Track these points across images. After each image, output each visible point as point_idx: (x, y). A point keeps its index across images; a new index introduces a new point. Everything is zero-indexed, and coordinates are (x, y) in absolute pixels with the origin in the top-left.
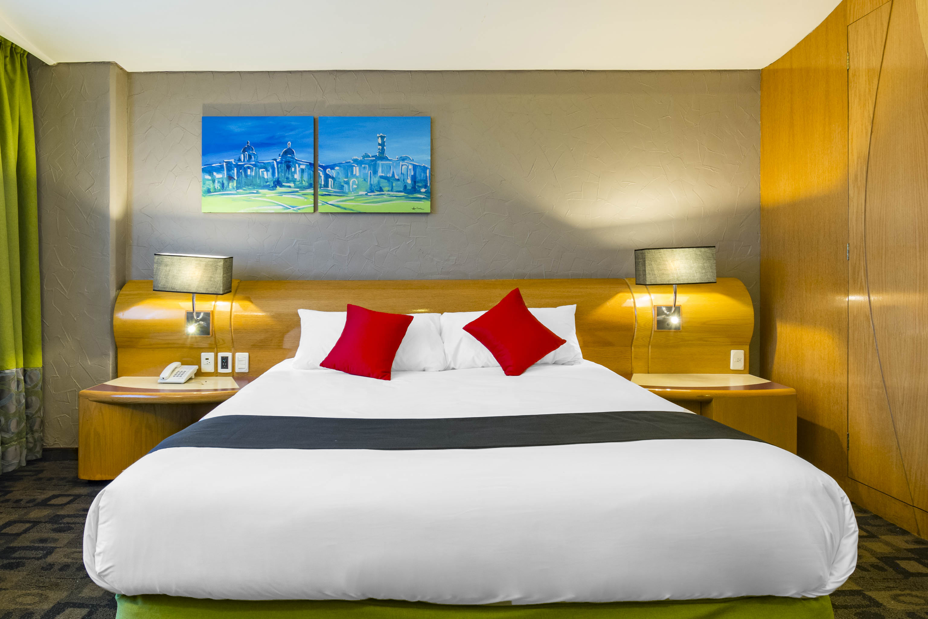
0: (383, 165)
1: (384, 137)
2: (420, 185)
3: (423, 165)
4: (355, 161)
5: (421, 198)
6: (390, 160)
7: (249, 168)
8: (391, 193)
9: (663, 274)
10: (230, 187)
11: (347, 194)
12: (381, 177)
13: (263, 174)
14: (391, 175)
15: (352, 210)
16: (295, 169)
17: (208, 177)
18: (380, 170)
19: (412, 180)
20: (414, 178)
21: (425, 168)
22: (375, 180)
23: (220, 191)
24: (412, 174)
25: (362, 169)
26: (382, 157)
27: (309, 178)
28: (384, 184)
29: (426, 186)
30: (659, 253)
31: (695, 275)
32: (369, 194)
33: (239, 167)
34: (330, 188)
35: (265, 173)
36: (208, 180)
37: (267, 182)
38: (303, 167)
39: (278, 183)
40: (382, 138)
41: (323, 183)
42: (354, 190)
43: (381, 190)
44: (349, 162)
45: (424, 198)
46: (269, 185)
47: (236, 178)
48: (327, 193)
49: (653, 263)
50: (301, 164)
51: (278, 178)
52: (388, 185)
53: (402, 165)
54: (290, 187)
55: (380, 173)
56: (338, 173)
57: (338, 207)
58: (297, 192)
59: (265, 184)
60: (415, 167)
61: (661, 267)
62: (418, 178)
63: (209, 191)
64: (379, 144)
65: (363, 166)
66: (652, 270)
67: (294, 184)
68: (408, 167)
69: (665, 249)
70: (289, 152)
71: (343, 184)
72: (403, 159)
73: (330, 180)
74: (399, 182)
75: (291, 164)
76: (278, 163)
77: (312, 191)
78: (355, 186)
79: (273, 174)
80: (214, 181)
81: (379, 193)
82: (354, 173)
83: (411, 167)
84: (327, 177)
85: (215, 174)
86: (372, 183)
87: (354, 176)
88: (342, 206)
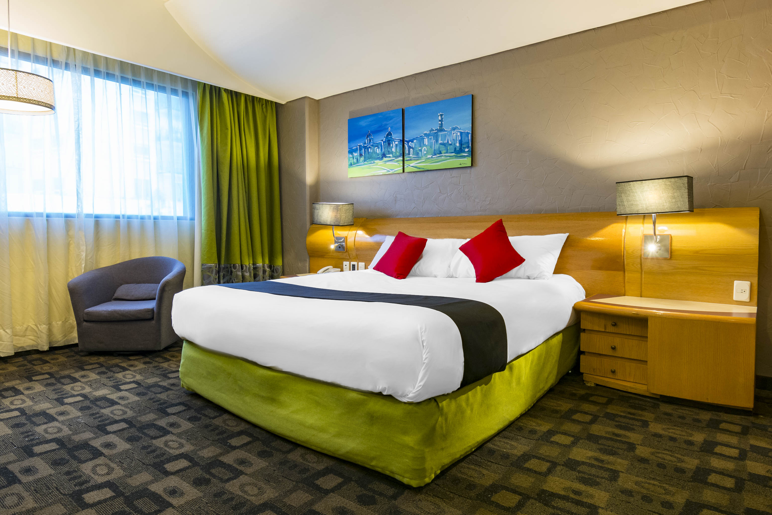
0: (441, 135)
1: (442, 115)
2: (464, 146)
3: (467, 131)
4: (426, 135)
5: (465, 156)
6: (446, 131)
7: (370, 147)
8: (447, 154)
9: (632, 205)
10: (361, 161)
11: (421, 158)
12: (441, 144)
13: (376, 150)
14: (446, 142)
15: (423, 169)
16: (393, 145)
17: (351, 156)
18: (440, 139)
19: (459, 144)
20: (461, 142)
21: (468, 133)
22: (437, 146)
23: (356, 164)
24: (460, 139)
25: (429, 140)
26: (441, 130)
27: (400, 150)
28: (443, 148)
29: (468, 147)
30: (629, 185)
31: (665, 204)
32: (433, 157)
33: (365, 147)
34: (411, 155)
35: (377, 149)
36: (351, 158)
37: (378, 155)
38: (397, 143)
39: (384, 155)
40: (441, 115)
41: (407, 152)
42: (425, 155)
43: (440, 153)
44: (422, 136)
45: (467, 156)
46: (379, 157)
47: (363, 155)
48: (409, 159)
49: (623, 195)
50: (396, 141)
51: (384, 152)
52: (444, 148)
53: (453, 133)
54: (390, 157)
55: (440, 142)
56: (415, 145)
57: (416, 167)
58: (394, 160)
59: (377, 157)
60: (461, 133)
61: (630, 198)
62: (464, 141)
63: (351, 165)
64: (440, 121)
65: (430, 137)
66: (622, 201)
67: (392, 155)
68: (457, 134)
69: (634, 182)
70: (390, 134)
71: (418, 151)
72: (454, 129)
73: (411, 149)
74: (452, 146)
75: (391, 142)
76: (384, 142)
77: (402, 158)
78: (425, 152)
79: (382, 150)
80: (353, 158)
81: (439, 155)
82: (425, 143)
83: (459, 134)
84: (410, 147)
85: (354, 153)
86: (435, 149)
87: (425, 145)
88: (418, 167)
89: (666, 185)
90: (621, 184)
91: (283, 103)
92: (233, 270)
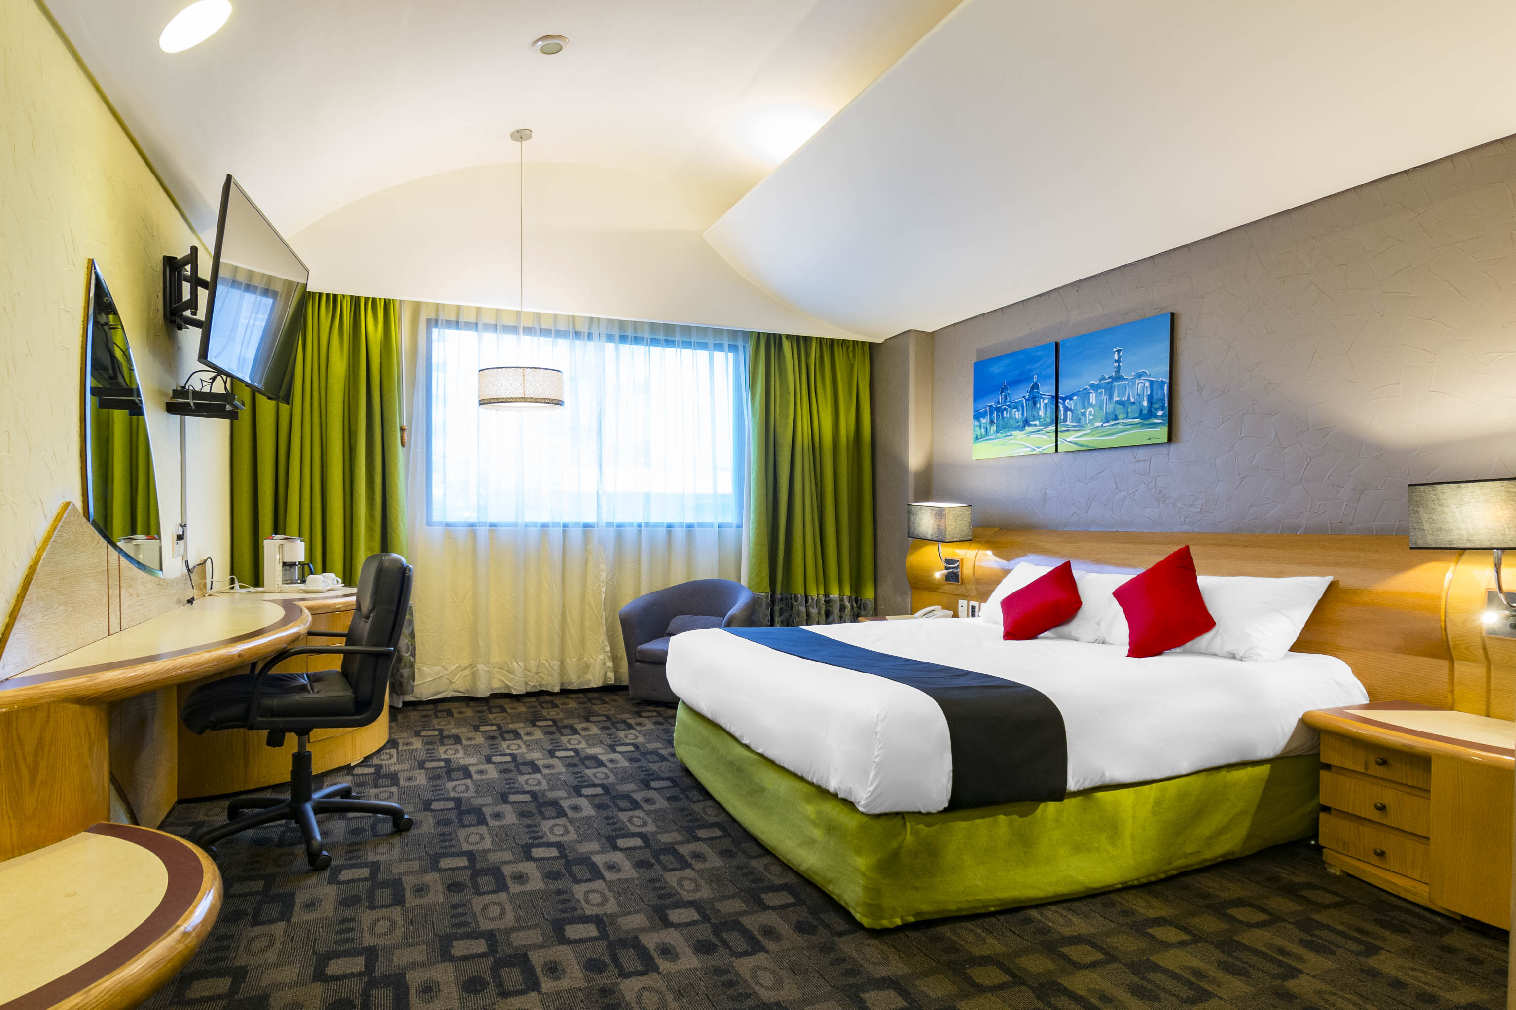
0: (1118, 386)
1: (1121, 350)
2: (1156, 406)
3: (1161, 379)
4: (1092, 386)
5: (1157, 424)
6: (1126, 379)
7: (1005, 409)
8: (1126, 421)
9: (1440, 529)
10: (992, 432)
11: (1084, 427)
12: (1117, 402)
13: (1015, 414)
14: (1126, 399)
15: (1088, 446)
16: (1040, 405)
17: (977, 423)
18: (1116, 393)
19: (1148, 402)
20: (1150, 399)
21: (1163, 383)
22: (1111, 406)
23: (984, 437)
24: (1149, 393)
25: (1098, 395)
26: (1118, 378)
27: (1051, 414)
28: (1120, 410)
29: (1163, 408)
30: (1433, 491)
31: (1507, 532)
32: (1104, 425)
33: (999, 410)
34: (1068, 423)
35: (1017, 413)
36: (977, 426)
37: (1018, 423)
38: (1046, 401)
39: (1026, 423)
40: (1119, 351)
41: (1062, 417)
42: (1091, 421)
43: (1116, 419)
44: (1086, 389)
45: (1160, 424)
46: (1020, 426)
48: (1066, 429)
49: (1421, 509)
50: (1045, 399)
51: (1027, 417)
52: (1123, 410)
53: (1139, 383)
54: (1035, 425)
55: (1116, 399)
56: (1076, 404)
57: (1076, 443)
58: (1041, 430)
59: (1017, 425)
60: (1151, 382)
61: (1435, 517)
62: (1155, 397)
63: (977, 438)
64: (1116, 361)
65: (1099, 391)
66: (1420, 522)
67: (1039, 421)
68: (1144, 385)
69: (1444, 485)
70: (1035, 386)
71: (1080, 416)
72: (1139, 376)
73: (1069, 413)
74: (1134, 407)
75: (1037, 399)
76: (1027, 400)
77: (1054, 428)
78: (1091, 417)
79: (1023, 414)
80: (981, 427)
81: (1113, 423)
82: (1091, 402)
83: (1147, 384)
84: (1067, 409)
85: (981, 419)
86: (1108, 411)
87: (1090, 405)
88: (1079, 442)
89: (1508, 492)
90: (1417, 487)
91: (880, 341)
92: (794, 603)
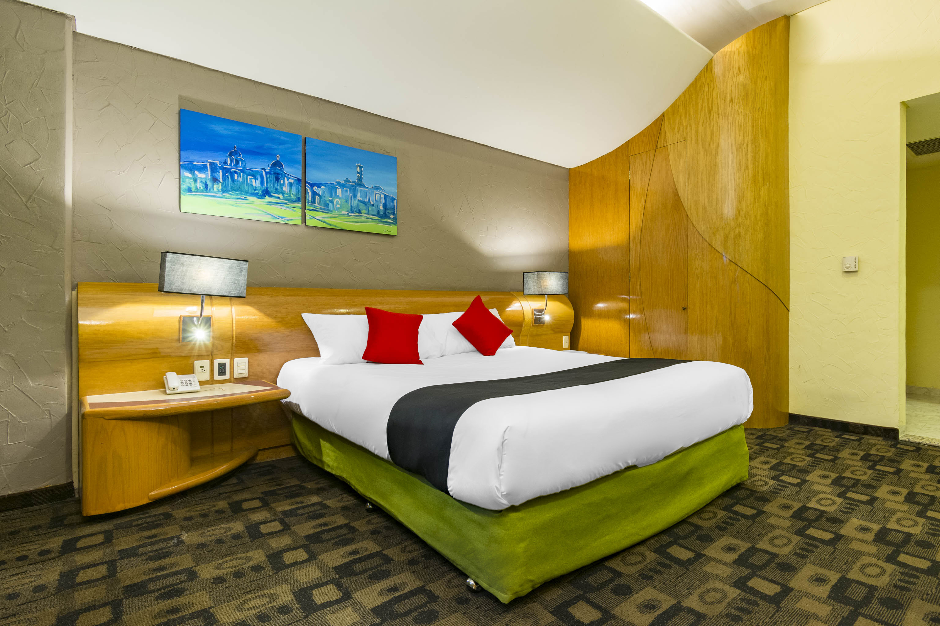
0: (361, 191)
2: (390, 212)
3: (392, 196)
4: (338, 183)
5: (390, 223)
6: (367, 188)
7: (236, 172)
8: (368, 216)
10: (215, 189)
11: (332, 211)
12: (360, 201)
13: (252, 181)
14: (367, 201)
15: (336, 226)
16: (284, 181)
17: (187, 174)
18: (359, 195)
19: (383, 207)
20: (385, 205)
21: (393, 199)
22: (355, 203)
23: (202, 191)
24: (384, 202)
25: (344, 192)
26: (360, 183)
27: (298, 192)
28: (362, 207)
29: (394, 214)
32: (350, 214)
33: (225, 170)
34: (317, 205)
35: (253, 181)
36: (188, 178)
37: (255, 190)
38: (291, 181)
39: (266, 193)
40: (361, 167)
41: (310, 199)
42: (338, 209)
43: (360, 212)
44: (333, 184)
45: (392, 223)
46: (257, 193)
47: (221, 180)
48: (314, 209)
50: (290, 178)
51: (267, 188)
52: (365, 208)
53: (376, 194)
54: (278, 198)
55: (359, 198)
56: (324, 192)
57: (324, 222)
58: (285, 204)
59: (253, 191)
60: (386, 196)
62: (388, 207)
63: (189, 190)
64: (358, 173)
65: (345, 189)
67: (283, 195)
68: (380, 196)
70: (277, 164)
71: (328, 202)
72: (377, 189)
73: (317, 197)
74: (374, 208)
75: (280, 176)
76: (267, 173)
77: (301, 205)
78: (338, 206)
79: (262, 183)
80: (195, 180)
81: (358, 214)
82: (338, 194)
83: (382, 196)
84: (314, 194)
85: (196, 172)
86: (352, 205)
87: (338, 197)
88: (327, 222)
